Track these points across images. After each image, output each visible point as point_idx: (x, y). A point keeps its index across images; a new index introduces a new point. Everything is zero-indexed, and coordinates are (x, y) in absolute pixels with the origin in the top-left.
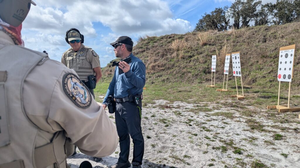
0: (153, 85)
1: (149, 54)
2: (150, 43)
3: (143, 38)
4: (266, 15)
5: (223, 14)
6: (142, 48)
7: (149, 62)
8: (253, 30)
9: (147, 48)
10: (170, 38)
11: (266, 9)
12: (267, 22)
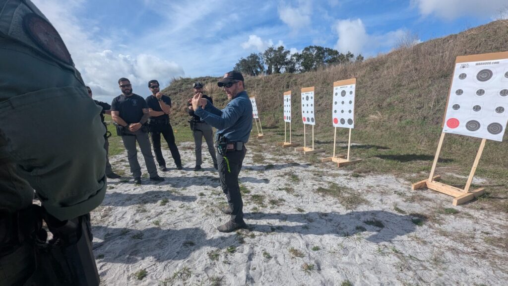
0: (185, 128)
1: (182, 97)
2: (184, 85)
3: (177, 80)
4: (294, 64)
5: (257, 60)
6: (175, 89)
7: (182, 105)
8: (279, 77)
9: (180, 90)
10: (204, 80)
11: (295, 58)
12: (295, 70)
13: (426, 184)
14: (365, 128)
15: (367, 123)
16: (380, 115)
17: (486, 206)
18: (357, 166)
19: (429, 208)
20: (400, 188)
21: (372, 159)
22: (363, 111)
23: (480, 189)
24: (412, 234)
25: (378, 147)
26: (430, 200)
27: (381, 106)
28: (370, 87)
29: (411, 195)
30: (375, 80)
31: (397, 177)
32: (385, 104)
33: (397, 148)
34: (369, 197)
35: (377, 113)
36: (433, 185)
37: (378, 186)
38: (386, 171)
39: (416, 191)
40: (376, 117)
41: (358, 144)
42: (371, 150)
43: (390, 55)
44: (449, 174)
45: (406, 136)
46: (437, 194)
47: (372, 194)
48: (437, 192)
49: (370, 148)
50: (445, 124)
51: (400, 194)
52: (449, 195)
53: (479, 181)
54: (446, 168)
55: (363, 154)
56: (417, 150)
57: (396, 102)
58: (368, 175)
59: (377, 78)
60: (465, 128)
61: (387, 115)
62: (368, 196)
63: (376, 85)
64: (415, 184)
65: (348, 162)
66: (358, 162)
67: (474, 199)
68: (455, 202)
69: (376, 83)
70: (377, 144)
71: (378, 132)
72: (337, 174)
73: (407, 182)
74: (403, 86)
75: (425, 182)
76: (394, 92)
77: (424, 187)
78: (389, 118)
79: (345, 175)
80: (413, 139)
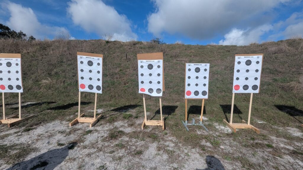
13: (77, 121)
14: (39, 89)
15: (40, 86)
16: (50, 80)
17: (103, 122)
18: (29, 121)
19: (79, 135)
20: (62, 128)
21: (43, 112)
22: (36, 77)
23: (100, 115)
24: (67, 158)
25: (49, 103)
26: (79, 129)
27: (51, 74)
28: (41, 60)
29: (69, 130)
30: (44, 56)
31: (61, 121)
32: (53, 73)
33: (63, 101)
34: (39, 145)
35: (48, 79)
36: (81, 120)
37: (47, 132)
38: (53, 119)
39: (72, 127)
40: (47, 82)
41: (33, 103)
42: (44, 106)
43: (54, 42)
44: (89, 111)
45: (68, 93)
46: (83, 124)
47: (41, 141)
48: (83, 123)
49: (43, 104)
50: (79, 87)
51: (62, 133)
52: (88, 123)
53: (100, 111)
54: (88, 107)
55: (36, 110)
56: (75, 100)
57: (61, 72)
58: (39, 126)
59: (46, 55)
60: (88, 89)
61: (55, 80)
62: (37, 144)
63: (46, 60)
64: (71, 122)
65: (21, 120)
66: (31, 117)
67: (98, 121)
68: (91, 125)
69: (46, 58)
70: (49, 101)
71: (50, 92)
72: (6, 134)
73: (67, 123)
74: (64, 62)
75: (77, 119)
76: (59, 65)
77: (77, 123)
78: (56, 82)
79: (16, 133)
80: (72, 94)
